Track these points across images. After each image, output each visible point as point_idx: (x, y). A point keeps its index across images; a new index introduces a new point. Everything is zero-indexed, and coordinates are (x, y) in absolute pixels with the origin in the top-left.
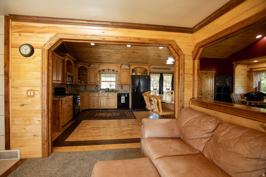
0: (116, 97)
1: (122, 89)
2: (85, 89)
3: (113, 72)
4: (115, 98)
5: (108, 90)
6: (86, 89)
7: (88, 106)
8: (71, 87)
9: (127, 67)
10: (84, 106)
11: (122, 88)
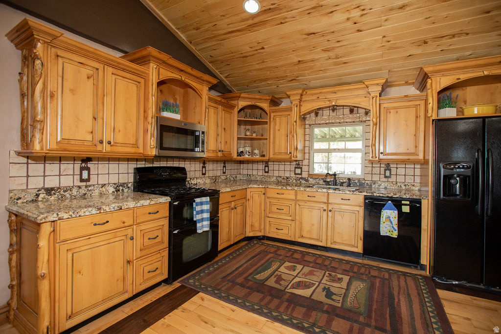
0: (358, 208)
1: (390, 177)
2: (265, 172)
3: (351, 116)
4: (353, 212)
5: (332, 181)
6: (268, 172)
7: (262, 227)
8: (224, 167)
9: (413, 91)
10: (248, 226)
11: (388, 173)
